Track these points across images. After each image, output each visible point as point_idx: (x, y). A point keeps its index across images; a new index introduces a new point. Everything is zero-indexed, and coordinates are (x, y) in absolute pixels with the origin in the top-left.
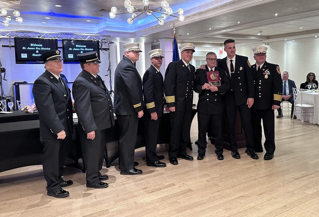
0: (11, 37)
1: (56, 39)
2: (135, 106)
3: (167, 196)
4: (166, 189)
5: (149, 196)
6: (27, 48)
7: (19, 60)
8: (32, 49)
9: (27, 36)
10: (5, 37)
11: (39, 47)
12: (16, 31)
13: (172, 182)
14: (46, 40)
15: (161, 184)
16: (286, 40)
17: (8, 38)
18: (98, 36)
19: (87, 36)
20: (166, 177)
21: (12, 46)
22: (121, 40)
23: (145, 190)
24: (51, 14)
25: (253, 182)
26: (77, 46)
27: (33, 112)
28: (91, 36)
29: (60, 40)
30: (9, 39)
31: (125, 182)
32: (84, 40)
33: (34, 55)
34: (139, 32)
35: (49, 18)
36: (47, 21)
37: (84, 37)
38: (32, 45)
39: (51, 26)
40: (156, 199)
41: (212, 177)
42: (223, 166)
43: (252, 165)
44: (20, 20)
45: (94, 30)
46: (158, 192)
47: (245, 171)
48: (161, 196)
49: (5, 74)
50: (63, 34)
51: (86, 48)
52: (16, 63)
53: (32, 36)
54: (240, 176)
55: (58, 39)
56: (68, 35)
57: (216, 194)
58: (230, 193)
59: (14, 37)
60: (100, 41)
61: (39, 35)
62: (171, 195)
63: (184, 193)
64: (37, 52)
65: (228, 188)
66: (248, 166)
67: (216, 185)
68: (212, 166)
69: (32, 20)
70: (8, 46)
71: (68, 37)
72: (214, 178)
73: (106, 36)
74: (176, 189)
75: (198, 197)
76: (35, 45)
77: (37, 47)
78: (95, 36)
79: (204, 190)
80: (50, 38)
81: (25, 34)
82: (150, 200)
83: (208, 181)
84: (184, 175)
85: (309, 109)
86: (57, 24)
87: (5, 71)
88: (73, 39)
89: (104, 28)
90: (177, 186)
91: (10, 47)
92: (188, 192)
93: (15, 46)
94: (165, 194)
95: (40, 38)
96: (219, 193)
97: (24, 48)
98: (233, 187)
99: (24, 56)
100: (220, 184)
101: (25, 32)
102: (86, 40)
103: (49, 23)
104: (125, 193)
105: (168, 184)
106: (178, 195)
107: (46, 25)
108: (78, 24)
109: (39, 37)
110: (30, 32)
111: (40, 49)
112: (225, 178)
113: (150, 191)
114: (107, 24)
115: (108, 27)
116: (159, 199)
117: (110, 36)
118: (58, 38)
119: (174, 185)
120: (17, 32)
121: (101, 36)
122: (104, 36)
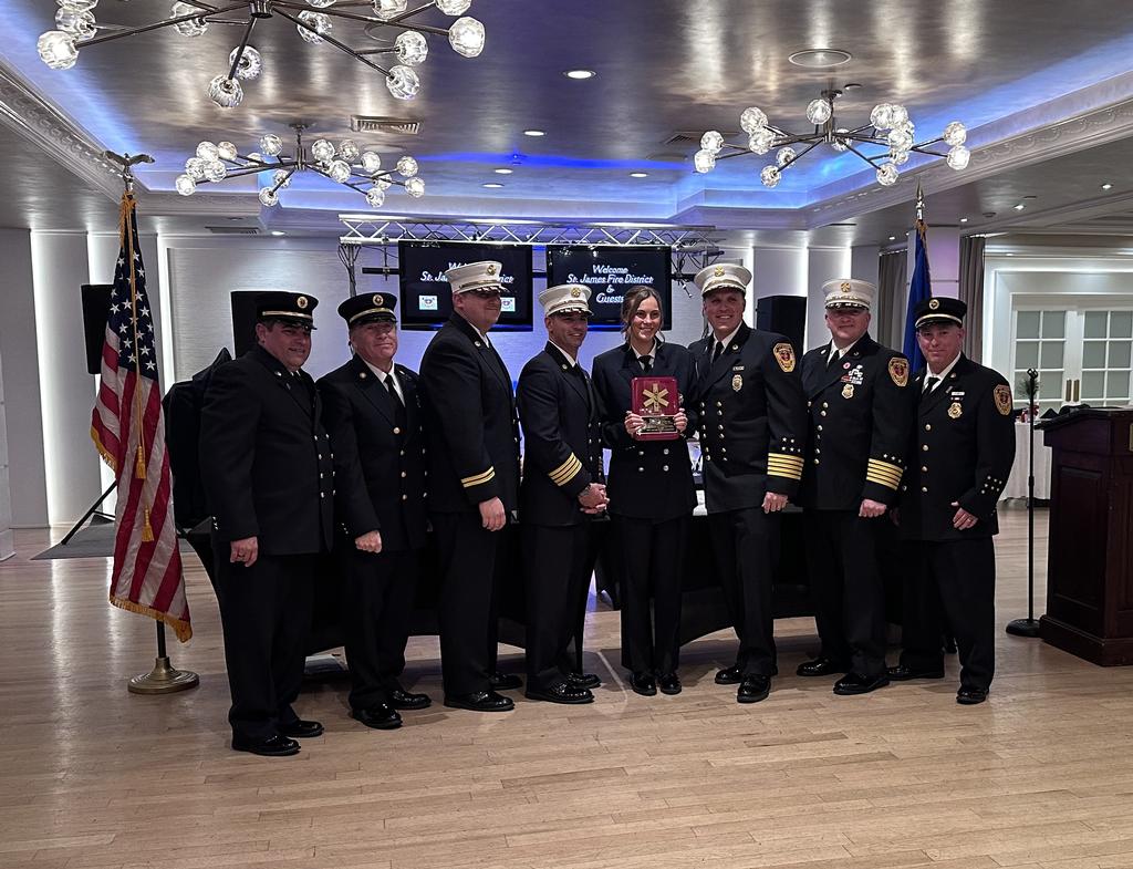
0: (391, 240)
1: (528, 243)
6: (434, 276)
7: (412, 319)
9: (438, 236)
10: (372, 239)
12: (404, 218)
14: (495, 247)
17: (379, 244)
18: (671, 229)
19: (631, 232)
21: (393, 272)
22: (759, 238)
24: (515, 158)
26: (596, 269)
28: (644, 229)
29: (540, 248)
30: (382, 248)
32: (619, 245)
34: (822, 206)
35: (509, 172)
36: (501, 180)
37: (622, 235)
39: (516, 197)
44: (418, 187)
45: (663, 207)
50: (554, 225)
53: (453, 235)
55: (534, 244)
56: (568, 228)
59: (397, 240)
60: (674, 246)
61: (474, 230)
69: (456, 179)
70: (378, 271)
71: (568, 238)
73: (697, 228)
78: (659, 229)
81: (433, 227)
86: (537, 188)
88: (585, 243)
89: (695, 198)
91: (387, 274)
93: (401, 272)
95: (478, 241)
97: (427, 277)
99: (428, 303)
101: (433, 220)
102: (627, 245)
103: (508, 186)
107: (500, 194)
108: (603, 187)
109: (475, 238)
110: (446, 222)
114: (706, 184)
115: (708, 194)
117: (710, 229)
118: (536, 240)
120: (407, 222)
121: (680, 229)
122: (689, 229)
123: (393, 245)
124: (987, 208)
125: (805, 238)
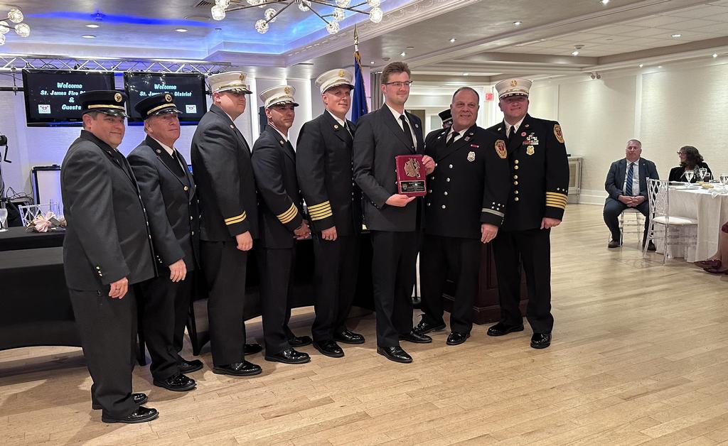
0: (17, 69)
1: (112, 71)
2: (229, 221)
3: (308, 428)
4: (311, 410)
5: (268, 426)
6: (49, 91)
7: (34, 119)
8: (61, 93)
9: (51, 66)
10: (4, 69)
11: (75, 90)
12: (26, 55)
13: (328, 395)
14: (90, 74)
15: (304, 397)
16: (641, 66)
17: (9, 72)
18: (205, 64)
19: (179, 65)
20: (317, 382)
21: (20, 89)
22: (258, 71)
23: (263, 411)
24: (98, 17)
25: (519, 402)
26: (156, 87)
27: (46, 231)
28: (186, 64)
29: (120, 75)
30: (12, 74)
31: (225, 391)
32: (171, 72)
33: (64, 107)
34: (293, 52)
35: (97, 26)
36: (93, 33)
37: (172, 66)
38: (59, 85)
39: (104, 45)
40: (283, 434)
41: (424, 385)
42: (455, 360)
43: (524, 361)
44: (25, 30)
45: (200, 52)
46: (290, 417)
47: (506, 373)
48: (296, 427)
49: (7, 149)
50: (129, 60)
51: (177, 90)
52: (28, 126)
53: (61, 66)
54: (490, 386)
55: (115, 72)
56: (138, 62)
57: (424, 428)
58: (458, 427)
59: (21, 69)
61: (74, 63)
62: (318, 424)
63: (349, 421)
64: (72, 100)
65: (456, 415)
66: (515, 363)
67: (430, 406)
68: (428, 360)
69: (62, 32)
70: (10, 89)
71: (138, 68)
72: (428, 388)
73: (220, 64)
74: (333, 413)
75: (379, 432)
76: (67, 86)
77: (71, 89)
78: (196, 64)
79: (397, 417)
80: (100, 71)
81: (47, 62)
82: (269, 435)
83: (411, 395)
84: (360, 379)
85: (686, 229)
86: (119, 39)
87: (6, 143)
88: (149, 71)
89: (219, 46)
90: (337, 405)
91: (15, 91)
92: (360, 419)
93: (25, 89)
94: (305, 423)
95: (78, 70)
96: (431, 425)
97: (43, 93)
98: (466, 412)
99: (44, 109)
100: (439, 404)
101: (46, 57)
102: (176, 72)
103: (98, 37)
104: (218, 415)
105: (318, 397)
106: (334, 425)
107: (94, 42)
108: (161, 38)
109: (75, 68)
110: (56, 58)
111: (77, 94)
112: (454, 389)
113: (272, 415)
114: (225, 38)
115: (225, 44)
116: (289, 433)
117: (229, 64)
118: (117, 69)
119: (331, 401)
120: (29, 58)
121: (209, 64)
122: (216, 64)
123: (18, 72)
124: (385, 54)
125: (284, 72)
